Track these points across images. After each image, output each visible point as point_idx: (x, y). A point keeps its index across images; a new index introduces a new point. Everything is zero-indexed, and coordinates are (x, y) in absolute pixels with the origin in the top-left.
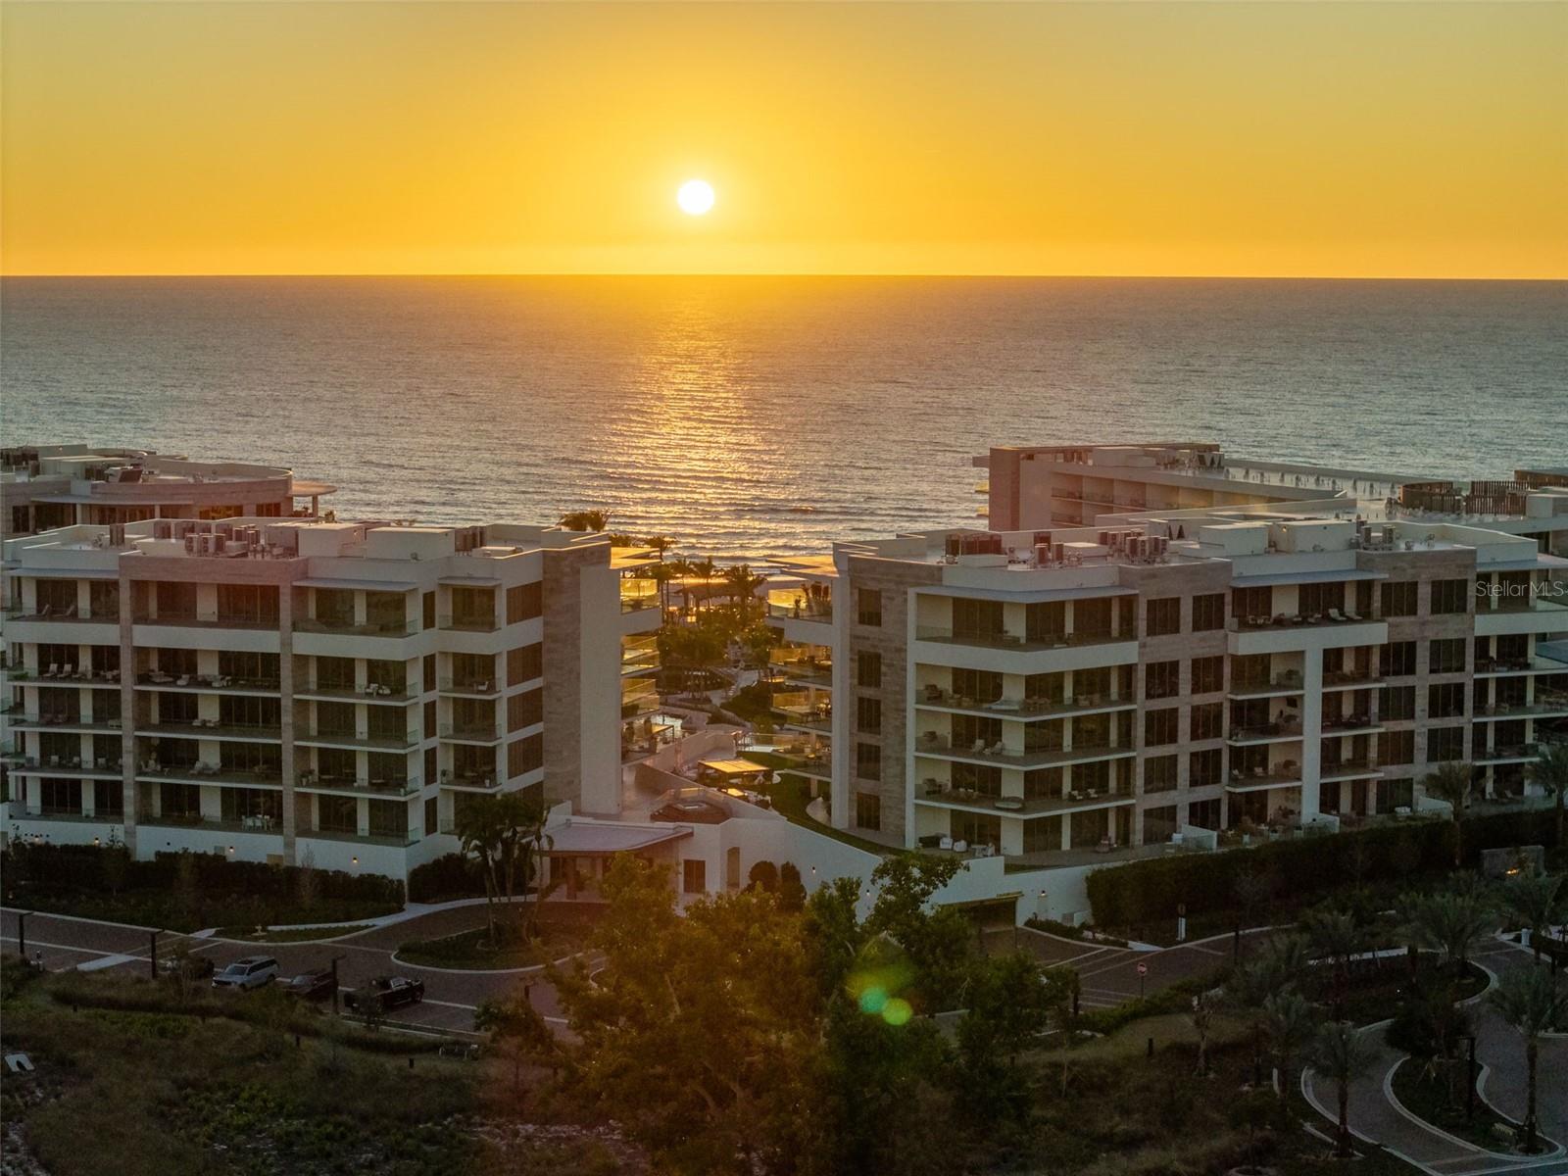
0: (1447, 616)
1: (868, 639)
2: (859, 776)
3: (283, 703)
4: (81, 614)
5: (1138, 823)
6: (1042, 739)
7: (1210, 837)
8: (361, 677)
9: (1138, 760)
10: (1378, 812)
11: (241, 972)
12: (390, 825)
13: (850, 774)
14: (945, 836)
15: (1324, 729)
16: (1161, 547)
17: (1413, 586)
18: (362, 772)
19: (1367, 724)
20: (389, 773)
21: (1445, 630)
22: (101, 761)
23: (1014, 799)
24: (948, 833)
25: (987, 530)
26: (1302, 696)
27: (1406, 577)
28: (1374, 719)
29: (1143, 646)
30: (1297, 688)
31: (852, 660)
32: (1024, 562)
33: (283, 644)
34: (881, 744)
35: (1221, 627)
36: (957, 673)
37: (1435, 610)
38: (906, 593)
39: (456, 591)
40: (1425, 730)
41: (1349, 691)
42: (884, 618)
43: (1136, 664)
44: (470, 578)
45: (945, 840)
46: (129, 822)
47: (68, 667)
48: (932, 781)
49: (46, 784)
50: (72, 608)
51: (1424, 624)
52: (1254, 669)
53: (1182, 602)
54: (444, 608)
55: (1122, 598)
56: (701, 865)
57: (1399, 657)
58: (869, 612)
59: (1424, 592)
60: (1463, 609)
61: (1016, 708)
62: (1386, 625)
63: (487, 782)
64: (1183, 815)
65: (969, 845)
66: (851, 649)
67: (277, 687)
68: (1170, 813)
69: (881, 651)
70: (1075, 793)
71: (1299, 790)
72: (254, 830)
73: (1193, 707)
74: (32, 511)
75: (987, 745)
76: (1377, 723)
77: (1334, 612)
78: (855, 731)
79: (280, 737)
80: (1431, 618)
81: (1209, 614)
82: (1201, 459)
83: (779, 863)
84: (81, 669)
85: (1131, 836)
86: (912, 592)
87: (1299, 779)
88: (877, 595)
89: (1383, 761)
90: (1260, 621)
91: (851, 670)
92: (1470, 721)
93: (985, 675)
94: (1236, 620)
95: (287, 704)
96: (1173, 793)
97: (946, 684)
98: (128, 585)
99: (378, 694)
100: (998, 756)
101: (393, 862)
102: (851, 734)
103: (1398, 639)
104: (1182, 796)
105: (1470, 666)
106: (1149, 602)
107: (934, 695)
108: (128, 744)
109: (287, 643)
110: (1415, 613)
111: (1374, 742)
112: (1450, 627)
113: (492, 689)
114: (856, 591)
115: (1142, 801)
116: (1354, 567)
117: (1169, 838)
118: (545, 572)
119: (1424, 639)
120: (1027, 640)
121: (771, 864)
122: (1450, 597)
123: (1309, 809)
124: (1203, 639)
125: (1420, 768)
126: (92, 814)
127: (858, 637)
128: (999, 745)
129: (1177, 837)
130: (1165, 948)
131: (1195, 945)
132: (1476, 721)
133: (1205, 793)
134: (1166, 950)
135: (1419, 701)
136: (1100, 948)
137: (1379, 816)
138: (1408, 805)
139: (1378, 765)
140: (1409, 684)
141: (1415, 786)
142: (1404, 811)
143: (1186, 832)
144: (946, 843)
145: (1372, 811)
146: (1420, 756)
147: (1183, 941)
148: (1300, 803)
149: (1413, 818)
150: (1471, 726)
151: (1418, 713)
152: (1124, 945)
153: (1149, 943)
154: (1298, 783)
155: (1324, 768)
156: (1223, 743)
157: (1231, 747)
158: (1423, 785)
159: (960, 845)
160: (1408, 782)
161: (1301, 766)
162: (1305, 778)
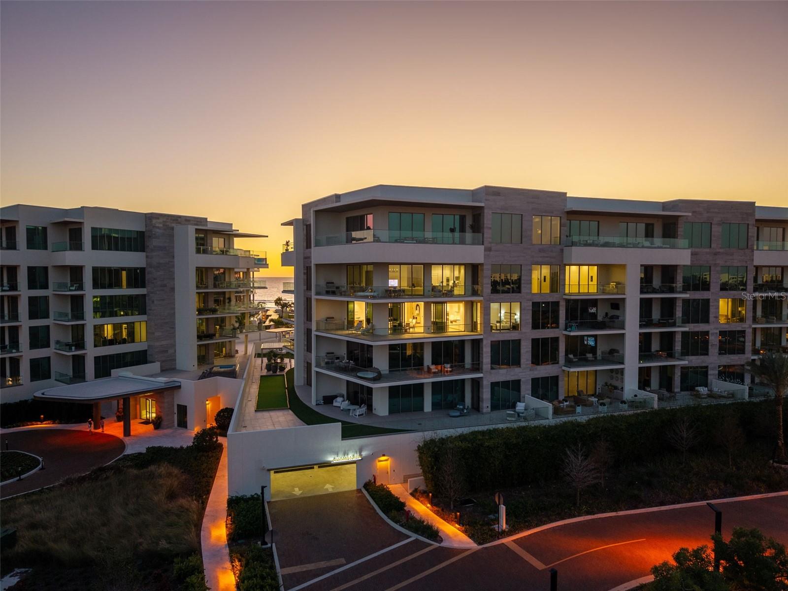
0: (734, 250)
1: (309, 257)
5: (486, 393)
7: (549, 408)
9: (485, 342)
10: (682, 390)
14: (339, 396)
15: (641, 326)
17: (710, 225)
19: (674, 325)
21: (732, 259)
24: (345, 393)
26: (623, 299)
27: (703, 220)
28: (679, 321)
30: (618, 294)
37: (726, 245)
40: (717, 332)
43: (482, 264)
45: (339, 399)
48: (331, 354)
51: (716, 254)
56: (185, 409)
59: (718, 231)
60: (745, 245)
62: (689, 251)
64: (526, 389)
68: (511, 386)
71: (622, 371)
73: (533, 303)
76: (680, 324)
80: (723, 250)
87: (623, 363)
89: (685, 353)
92: (750, 326)
96: (517, 370)
103: (697, 262)
104: (525, 372)
105: (751, 287)
110: (710, 245)
111: (678, 338)
112: (736, 258)
115: (490, 375)
117: (513, 406)
118: (146, 227)
119: (717, 265)
122: (736, 236)
123: (630, 385)
124: (542, 250)
125: (714, 360)
127: (306, 258)
129: (520, 406)
130: (479, 544)
131: (514, 541)
132: (754, 326)
133: (545, 371)
134: (481, 547)
135: (712, 310)
136: (409, 537)
137: (683, 393)
138: (706, 386)
139: (682, 356)
140: (705, 297)
141: (710, 372)
142: (703, 390)
143: (528, 402)
144: (338, 402)
145: (677, 389)
146: (714, 350)
147: (504, 534)
148: (622, 380)
149: (711, 395)
150: (751, 330)
151: (712, 319)
152: (433, 534)
153: (465, 532)
154: (621, 366)
155: (641, 356)
156: (559, 333)
157: (567, 336)
158: (716, 372)
159: (345, 404)
160: (705, 369)
161: (623, 353)
162: (626, 362)
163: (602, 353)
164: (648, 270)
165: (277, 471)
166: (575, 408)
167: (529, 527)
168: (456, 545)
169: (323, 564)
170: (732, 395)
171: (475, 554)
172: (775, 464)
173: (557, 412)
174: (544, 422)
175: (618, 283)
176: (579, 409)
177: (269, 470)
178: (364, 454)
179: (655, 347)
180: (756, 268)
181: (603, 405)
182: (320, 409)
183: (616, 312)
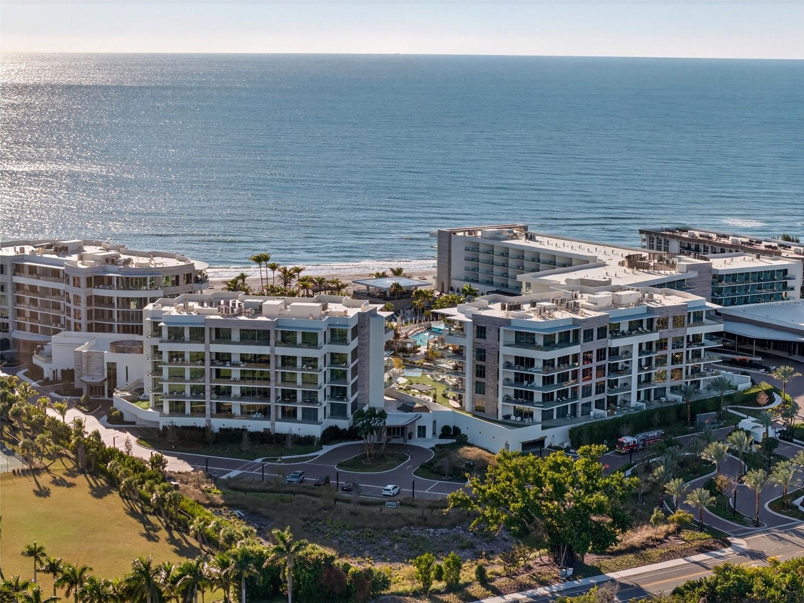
0: (678, 328)
1: (480, 343)
2: (476, 392)
3: (271, 372)
4: (186, 340)
5: (580, 409)
6: (548, 381)
7: (605, 413)
8: (299, 363)
9: (580, 386)
11: (296, 477)
12: (310, 416)
13: (473, 391)
15: (638, 372)
16: (577, 305)
17: (667, 319)
18: (299, 397)
19: (651, 369)
20: (311, 397)
21: (677, 333)
22: (194, 394)
23: (539, 403)
24: (513, 414)
26: (631, 361)
27: (664, 316)
28: (653, 367)
29: (582, 346)
30: (629, 358)
31: (473, 351)
34: (486, 382)
35: (605, 337)
36: (516, 358)
37: (674, 326)
39: (333, 330)
40: (670, 369)
41: (644, 358)
42: (487, 336)
43: (579, 353)
44: (338, 325)
46: (208, 417)
47: (180, 360)
48: (507, 396)
49: (171, 404)
50: (183, 338)
51: (670, 331)
52: (614, 352)
53: (594, 330)
54: (329, 337)
55: (573, 330)
56: (424, 428)
57: (662, 345)
58: (481, 334)
59: (671, 320)
60: (683, 326)
61: (540, 370)
62: (658, 333)
63: (344, 399)
64: (593, 405)
65: (522, 418)
66: (474, 347)
67: (269, 367)
68: (588, 405)
69: (486, 348)
70: (558, 400)
71: (630, 393)
72: (255, 419)
73: (597, 366)
74: (93, 279)
75: (528, 383)
76: (654, 369)
77: (640, 329)
78: (475, 376)
79: (270, 385)
80: (672, 329)
81: (602, 333)
83: (451, 426)
84: (186, 360)
85: (577, 414)
86: (501, 328)
87: (630, 390)
88: (484, 328)
90: (618, 335)
91: (474, 354)
92: (684, 366)
93: (527, 359)
94: (610, 335)
96: (590, 397)
97: (512, 361)
98: (209, 329)
99: (306, 369)
100: (533, 387)
101: (315, 431)
102: (473, 378)
103: (662, 338)
104: (593, 398)
105: (685, 346)
106: (584, 331)
107: (508, 365)
108: (208, 388)
109: (272, 351)
110: (668, 328)
111: (654, 375)
112: (679, 333)
114: (476, 326)
115: (581, 401)
116: (646, 312)
117: (589, 414)
118: (359, 321)
119: (670, 337)
120: (543, 347)
121: (449, 426)
122: (679, 321)
123: (634, 401)
124: (600, 342)
125: (668, 383)
126: (189, 414)
127: (476, 343)
128: (533, 384)
129: (592, 413)
132: (687, 365)
133: (600, 396)
137: (655, 401)
138: (665, 397)
140: (665, 353)
141: (667, 390)
142: (663, 399)
143: (594, 411)
144: (513, 418)
145: (652, 400)
146: (668, 379)
148: (630, 397)
149: (667, 401)
151: (668, 364)
154: (630, 392)
155: (638, 386)
156: (606, 378)
157: (608, 380)
158: (669, 390)
159: (519, 419)
160: (664, 389)
161: (631, 386)
162: (632, 389)
163: (621, 385)
164: (640, 345)
170: (676, 401)
173: (609, 414)
174: (604, 419)
176: (615, 412)
179: (643, 379)
180: (688, 336)
181: (624, 410)
182: (508, 421)
183: (627, 365)
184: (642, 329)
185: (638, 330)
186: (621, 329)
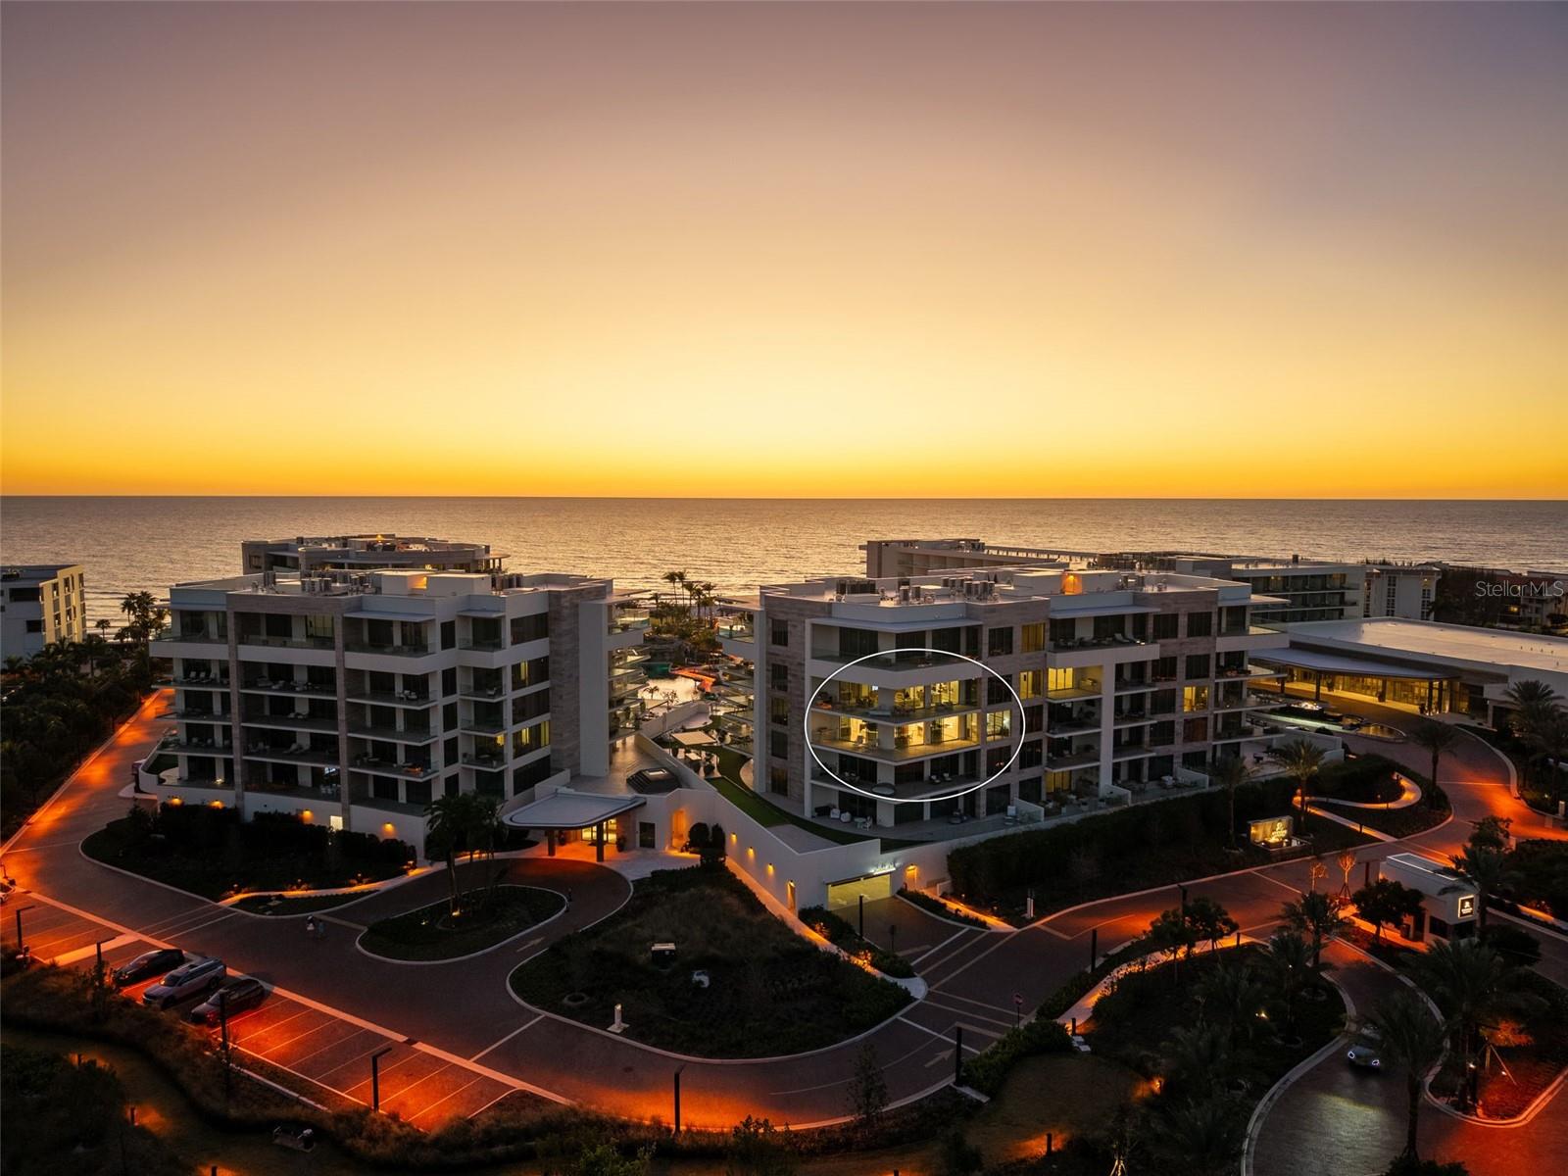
0: (1199, 638)
1: (777, 655)
2: (773, 754)
3: (339, 703)
4: (211, 637)
5: (983, 799)
7: (1040, 811)
8: (399, 687)
9: (980, 753)
10: (1149, 780)
13: (767, 752)
14: (834, 807)
15: (1115, 724)
16: (989, 588)
17: (1175, 617)
18: (401, 757)
19: (1142, 717)
21: (1197, 648)
23: (886, 785)
24: (836, 803)
25: (865, 576)
26: (1102, 700)
27: (1171, 611)
28: (1148, 715)
29: (985, 664)
30: (1095, 694)
31: (767, 670)
32: (892, 599)
33: (338, 661)
34: (788, 733)
36: (842, 685)
37: (1190, 634)
38: (804, 622)
39: (476, 621)
40: (1182, 720)
41: (1127, 695)
42: (790, 640)
43: (980, 679)
44: (484, 610)
45: (834, 811)
46: (239, 789)
47: (202, 675)
49: (190, 760)
50: (206, 632)
51: (1181, 644)
53: (1014, 630)
54: (462, 633)
55: (968, 628)
56: (653, 827)
57: (1165, 668)
58: (779, 635)
59: (1183, 621)
60: (1208, 633)
61: (888, 713)
62: (1157, 645)
63: (495, 763)
64: (1015, 792)
65: (853, 816)
66: (767, 662)
67: (334, 692)
68: (1005, 791)
69: (786, 664)
70: (934, 777)
71: (1098, 768)
76: (1149, 718)
77: (1118, 636)
78: (770, 721)
79: (337, 730)
80: (1187, 640)
81: (1034, 637)
82: (973, 545)
83: (711, 825)
84: (212, 676)
85: (977, 810)
86: (808, 622)
87: (1097, 761)
88: (785, 623)
89: (1153, 744)
90: (1069, 644)
91: (767, 677)
92: (1212, 713)
94: (1052, 643)
95: (341, 706)
96: (1007, 775)
98: (233, 616)
99: (407, 698)
100: (875, 752)
101: (412, 829)
102: (767, 724)
103: (1165, 655)
104: (1014, 777)
105: (1212, 674)
106: (990, 631)
107: (825, 701)
108: (236, 732)
109: (341, 660)
110: (1176, 636)
111: (1147, 730)
112: (1199, 646)
113: (499, 692)
114: (770, 620)
115: (986, 782)
116: (1131, 603)
117: (1004, 810)
118: (550, 605)
119: (1182, 655)
120: (897, 661)
121: (705, 825)
122: (1200, 625)
123: (1105, 780)
124: (1029, 658)
125: (1178, 748)
126: (222, 784)
127: (773, 654)
129: (1011, 810)
130: (1019, 928)
131: (1043, 924)
132: (1215, 712)
133: (1030, 773)
134: (1020, 930)
135: (1178, 700)
136: (963, 928)
137: (1151, 783)
138: (1172, 775)
139: (1151, 746)
140: (1172, 687)
141: (1175, 761)
142: (1168, 780)
143: (1017, 806)
144: (835, 813)
145: (1145, 780)
146: (1178, 739)
147: (1033, 920)
148: (1098, 776)
149: (1178, 786)
150: (1212, 717)
151: (1177, 708)
152: (983, 925)
153: (1004, 921)
154: (1098, 764)
155: (1114, 751)
156: (1042, 735)
157: (1049, 738)
158: (1181, 760)
159: (846, 816)
160: (1170, 758)
161: (1099, 751)
162: (1102, 759)
163: (1078, 748)
164: (1119, 668)
165: (834, 884)
166: (1060, 809)
167: (1050, 915)
168: (1002, 931)
169: (916, 950)
170: (1195, 784)
171: (1019, 935)
172: (1227, 851)
173: (1048, 814)
174: (1032, 826)
175: (1094, 681)
176: (1064, 810)
177: (828, 884)
178: (897, 864)
179: (1125, 738)
180: (1218, 654)
181: (1085, 804)
182: (821, 822)
183: (1091, 708)
184: (1124, 635)
185: (1113, 636)
186: (1078, 634)
